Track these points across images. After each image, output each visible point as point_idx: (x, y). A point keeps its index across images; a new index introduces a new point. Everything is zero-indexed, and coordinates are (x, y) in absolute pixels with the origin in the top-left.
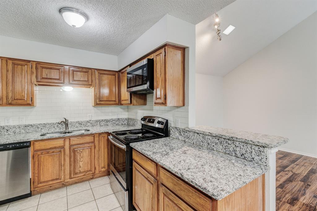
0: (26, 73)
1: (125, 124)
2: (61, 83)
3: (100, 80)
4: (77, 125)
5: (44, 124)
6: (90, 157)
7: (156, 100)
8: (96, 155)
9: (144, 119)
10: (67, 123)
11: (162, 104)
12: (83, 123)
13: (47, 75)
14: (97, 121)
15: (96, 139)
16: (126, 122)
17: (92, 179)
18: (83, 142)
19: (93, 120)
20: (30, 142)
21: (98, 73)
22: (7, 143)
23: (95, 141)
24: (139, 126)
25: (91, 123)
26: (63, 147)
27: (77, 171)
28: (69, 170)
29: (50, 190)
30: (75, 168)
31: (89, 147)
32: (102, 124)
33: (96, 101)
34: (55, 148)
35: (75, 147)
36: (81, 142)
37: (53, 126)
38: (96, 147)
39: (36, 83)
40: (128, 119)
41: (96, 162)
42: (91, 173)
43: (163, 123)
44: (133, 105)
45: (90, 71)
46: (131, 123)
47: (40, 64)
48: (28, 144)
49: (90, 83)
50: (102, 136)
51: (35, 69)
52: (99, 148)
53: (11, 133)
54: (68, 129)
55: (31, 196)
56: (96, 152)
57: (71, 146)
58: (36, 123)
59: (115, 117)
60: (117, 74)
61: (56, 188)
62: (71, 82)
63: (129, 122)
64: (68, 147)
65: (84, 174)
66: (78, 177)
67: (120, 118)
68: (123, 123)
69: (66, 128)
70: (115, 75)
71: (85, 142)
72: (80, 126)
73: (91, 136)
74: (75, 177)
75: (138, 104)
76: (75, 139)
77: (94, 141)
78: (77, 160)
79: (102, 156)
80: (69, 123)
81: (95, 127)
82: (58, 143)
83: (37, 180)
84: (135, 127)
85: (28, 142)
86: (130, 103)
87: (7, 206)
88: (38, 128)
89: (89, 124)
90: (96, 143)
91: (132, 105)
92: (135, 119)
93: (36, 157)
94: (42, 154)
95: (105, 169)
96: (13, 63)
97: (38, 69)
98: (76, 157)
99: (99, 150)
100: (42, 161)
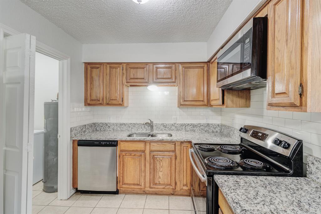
0: (119, 75)
1: (217, 132)
2: (146, 82)
3: (185, 75)
4: (162, 127)
5: (134, 124)
6: (170, 168)
7: (273, 97)
8: (177, 168)
9: (245, 130)
10: (152, 124)
11: (293, 106)
12: (167, 126)
13: (134, 75)
14: (182, 125)
15: (178, 148)
16: (218, 129)
17: (173, 195)
18: (163, 149)
19: (177, 123)
20: (117, 141)
21: (183, 67)
22: (101, 140)
23: (177, 150)
24: (236, 139)
25: (175, 127)
26: (144, 151)
27: (157, 181)
28: (149, 178)
29: (133, 193)
30: (154, 177)
31: (169, 156)
32: (188, 129)
33: (180, 101)
34: (137, 151)
35: (155, 153)
36: (161, 149)
37: (141, 126)
38: (177, 157)
39: (126, 84)
40: (222, 125)
41: (177, 176)
42: (171, 188)
43: (289, 145)
44: (227, 107)
45: (174, 66)
46: (225, 132)
47: (128, 65)
48: (115, 143)
49: (174, 80)
50: (184, 145)
51: (125, 71)
52: (180, 160)
53: (111, 130)
54: (153, 131)
55: (118, 194)
56: (177, 164)
57: (151, 151)
58: (128, 122)
59: (203, 122)
60: (206, 66)
61: (138, 193)
62: (155, 80)
63: (223, 130)
64: (149, 153)
65: (163, 187)
66: (157, 188)
67: (209, 123)
68: (214, 129)
69: (151, 129)
70: (203, 67)
71: (165, 149)
72: (165, 129)
73: (171, 143)
74: (155, 188)
75: (235, 106)
76: (155, 144)
77: (175, 150)
78: (157, 169)
79: (184, 171)
80: (154, 125)
81: (180, 131)
82: (139, 146)
83: (122, 180)
84: (230, 139)
85: (115, 141)
86: (221, 104)
87: (101, 197)
88: (129, 127)
89: (173, 128)
90: (178, 152)
91: (225, 106)
92: (231, 127)
93: (121, 156)
94: (126, 155)
95: (187, 188)
96: (110, 67)
97: (127, 70)
98: (155, 165)
99: (181, 163)
100: (126, 162)
